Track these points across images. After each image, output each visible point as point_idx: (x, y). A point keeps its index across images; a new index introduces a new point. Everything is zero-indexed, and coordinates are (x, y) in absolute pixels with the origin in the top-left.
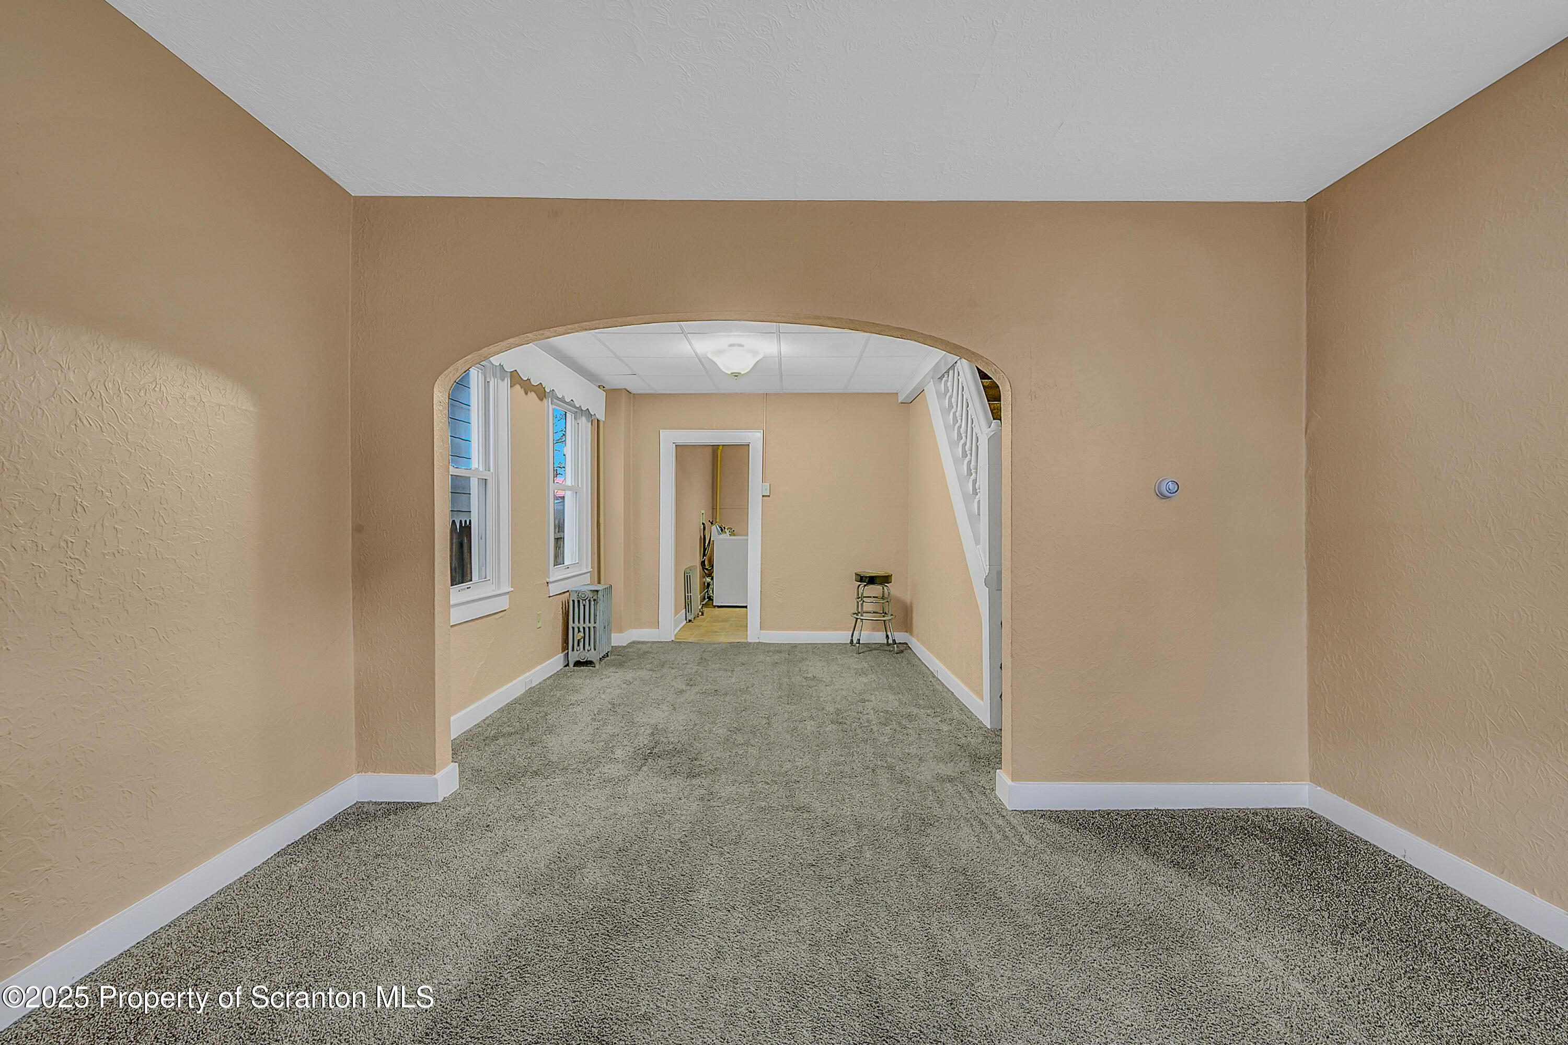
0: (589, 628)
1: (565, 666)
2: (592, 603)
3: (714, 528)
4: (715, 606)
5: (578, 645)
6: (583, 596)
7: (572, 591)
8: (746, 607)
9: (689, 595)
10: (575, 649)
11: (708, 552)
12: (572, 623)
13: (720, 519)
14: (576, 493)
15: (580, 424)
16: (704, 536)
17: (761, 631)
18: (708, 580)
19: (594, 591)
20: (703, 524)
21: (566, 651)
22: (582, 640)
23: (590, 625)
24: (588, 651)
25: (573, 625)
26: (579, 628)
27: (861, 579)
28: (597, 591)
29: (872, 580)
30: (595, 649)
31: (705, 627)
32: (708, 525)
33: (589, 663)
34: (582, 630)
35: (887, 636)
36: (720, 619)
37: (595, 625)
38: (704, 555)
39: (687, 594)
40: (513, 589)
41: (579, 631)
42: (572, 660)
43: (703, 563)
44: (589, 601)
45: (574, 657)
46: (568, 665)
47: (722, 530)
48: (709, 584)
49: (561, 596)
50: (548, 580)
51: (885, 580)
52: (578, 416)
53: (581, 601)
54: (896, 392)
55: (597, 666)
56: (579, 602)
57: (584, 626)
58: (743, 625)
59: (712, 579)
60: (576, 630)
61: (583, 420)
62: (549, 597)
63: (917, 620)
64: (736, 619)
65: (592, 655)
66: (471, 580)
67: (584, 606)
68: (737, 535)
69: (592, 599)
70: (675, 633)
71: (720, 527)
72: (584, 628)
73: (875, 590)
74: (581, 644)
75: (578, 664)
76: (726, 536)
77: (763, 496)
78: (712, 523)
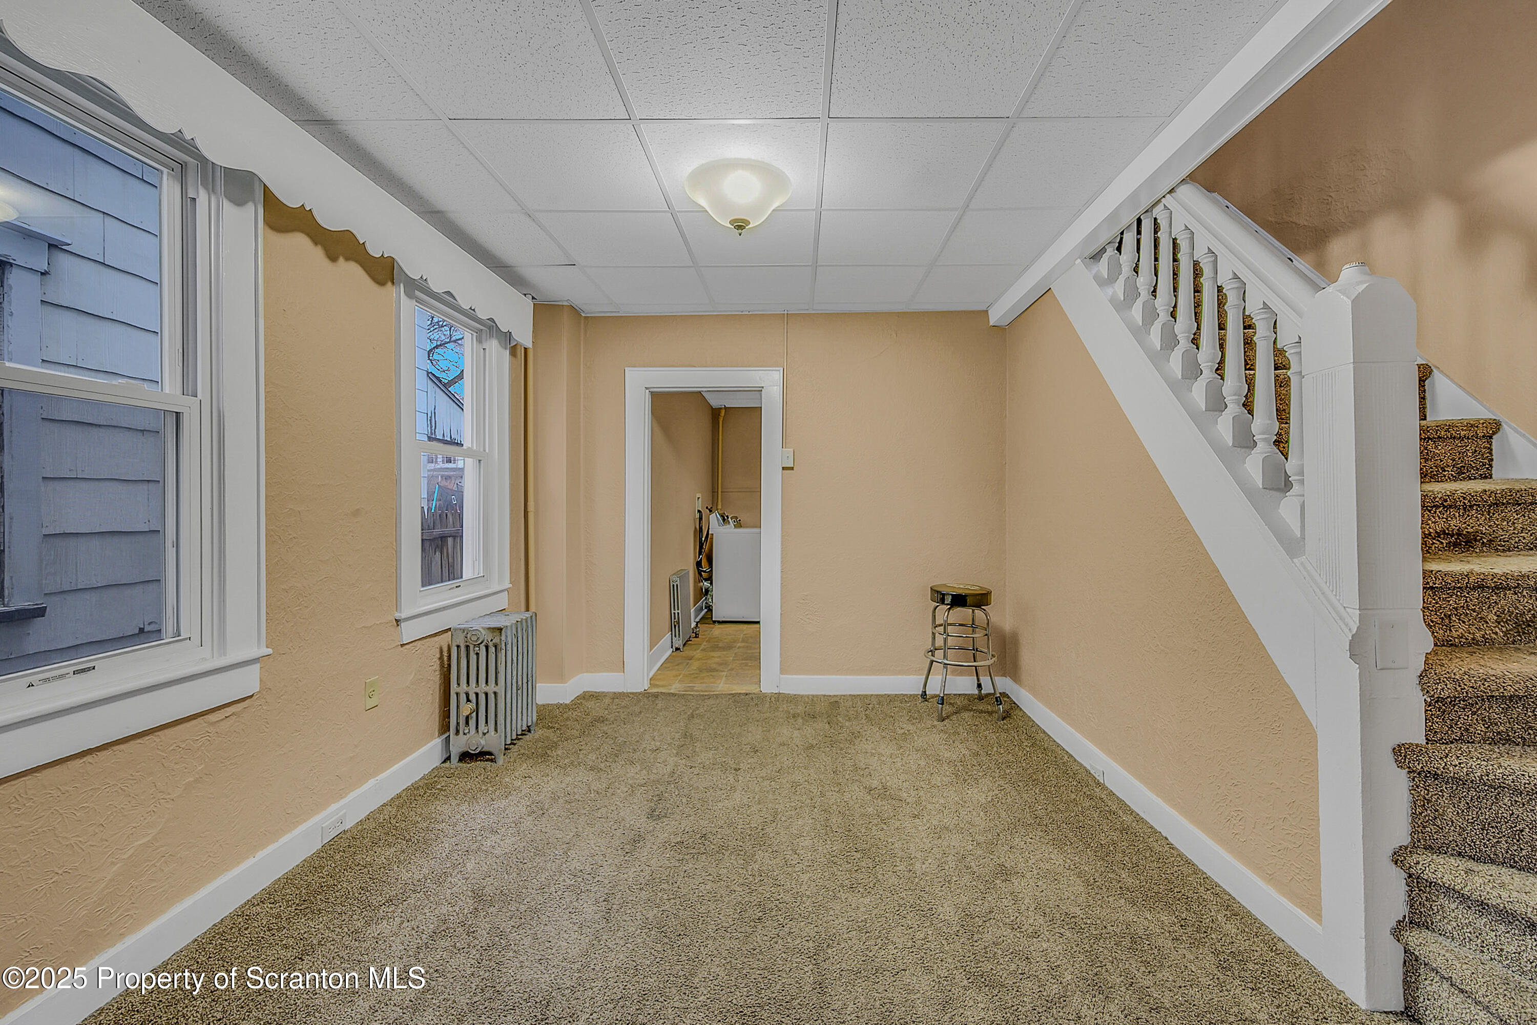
0: (486, 694)
1: (444, 762)
2: (492, 649)
3: (714, 518)
4: (714, 622)
5: (467, 723)
6: (474, 638)
7: (456, 630)
8: (758, 622)
9: (676, 612)
10: (461, 732)
11: (706, 547)
12: (456, 685)
13: (722, 504)
14: (480, 461)
15: (487, 350)
16: (701, 528)
17: (782, 676)
18: (707, 584)
19: (493, 629)
20: (699, 511)
21: (446, 735)
22: (474, 714)
23: (487, 689)
24: (484, 734)
25: (458, 690)
26: (467, 695)
27: (939, 596)
28: (500, 630)
29: (959, 601)
30: (496, 730)
31: (699, 659)
32: (705, 512)
33: (484, 755)
34: (473, 697)
35: (979, 686)
36: (721, 645)
37: (496, 689)
38: (700, 553)
39: (673, 612)
40: (270, 651)
41: (468, 700)
42: (455, 751)
43: (699, 564)
44: (487, 647)
45: (459, 744)
46: (448, 759)
47: (724, 520)
48: (707, 591)
49: (436, 639)
50: (397, 615)
51: (981, 600)
52: (484, 336)
53: (471, 647)
54: (985, 309)
55: (501, 760)
56: (467, 647)
57: (477, 690)
58: (752, 658)
59: (711, 584)
60: (463, 698)
61: (493, 345)
62: (402, 645)
63: (1027, 658)
64: (743, 644)
65: (492, 740)
66: (179, 636)
67: (477, 654)
68: (747, 527)
69: (491, 644)
70: (651, 675)
71: (722, 516)
72: (477, 694)
73: (961, 614)
74: (472, 722)
75: (465, 757)
76: (730, 528)
77: (783, 468)
78: (710, 511)
